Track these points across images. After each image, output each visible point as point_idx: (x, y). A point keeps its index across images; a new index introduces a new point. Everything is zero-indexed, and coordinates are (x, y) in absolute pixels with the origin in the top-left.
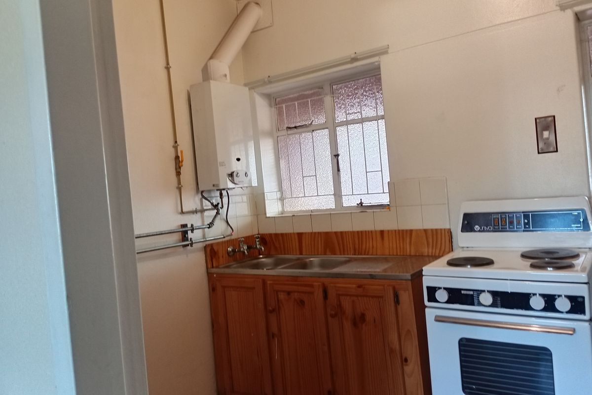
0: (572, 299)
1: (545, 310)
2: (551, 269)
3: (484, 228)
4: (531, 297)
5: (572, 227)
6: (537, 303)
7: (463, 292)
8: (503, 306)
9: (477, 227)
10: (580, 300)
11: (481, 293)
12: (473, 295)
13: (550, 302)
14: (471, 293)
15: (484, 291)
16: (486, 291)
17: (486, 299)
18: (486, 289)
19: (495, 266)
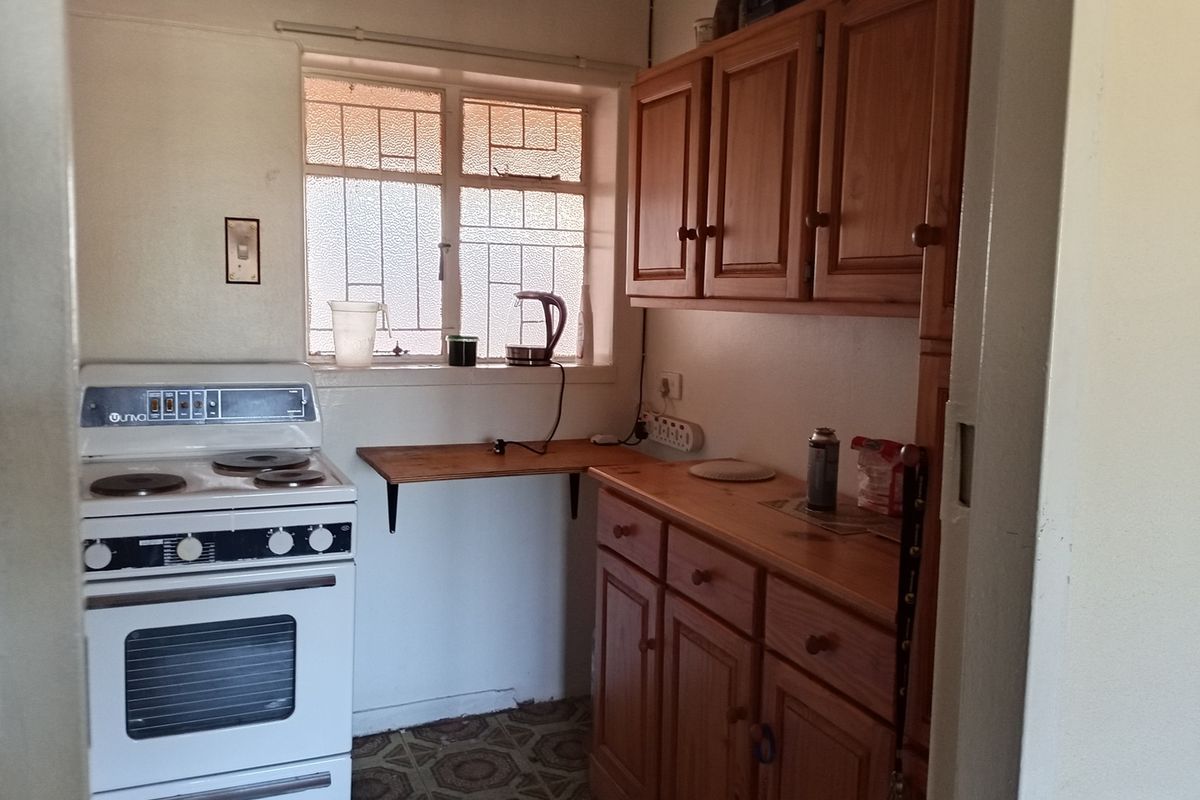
0: (333, 528)
1: (292, 553)
2: (295, 485)
3: (129, 418)
4: (270, 535)
5: (288, 414)
6: (281, 543)
7: (142, 543)
8: (220, 557)
9: (115, 417)
10: (344, 528)
11: (179, 541)
12: (161, 546)
13: (301, 538)
14: (160, 542)
15: (185, 536)
16: (190, 535)
17: (191, 549)
18: (189, 531)
19: (190, 488)
